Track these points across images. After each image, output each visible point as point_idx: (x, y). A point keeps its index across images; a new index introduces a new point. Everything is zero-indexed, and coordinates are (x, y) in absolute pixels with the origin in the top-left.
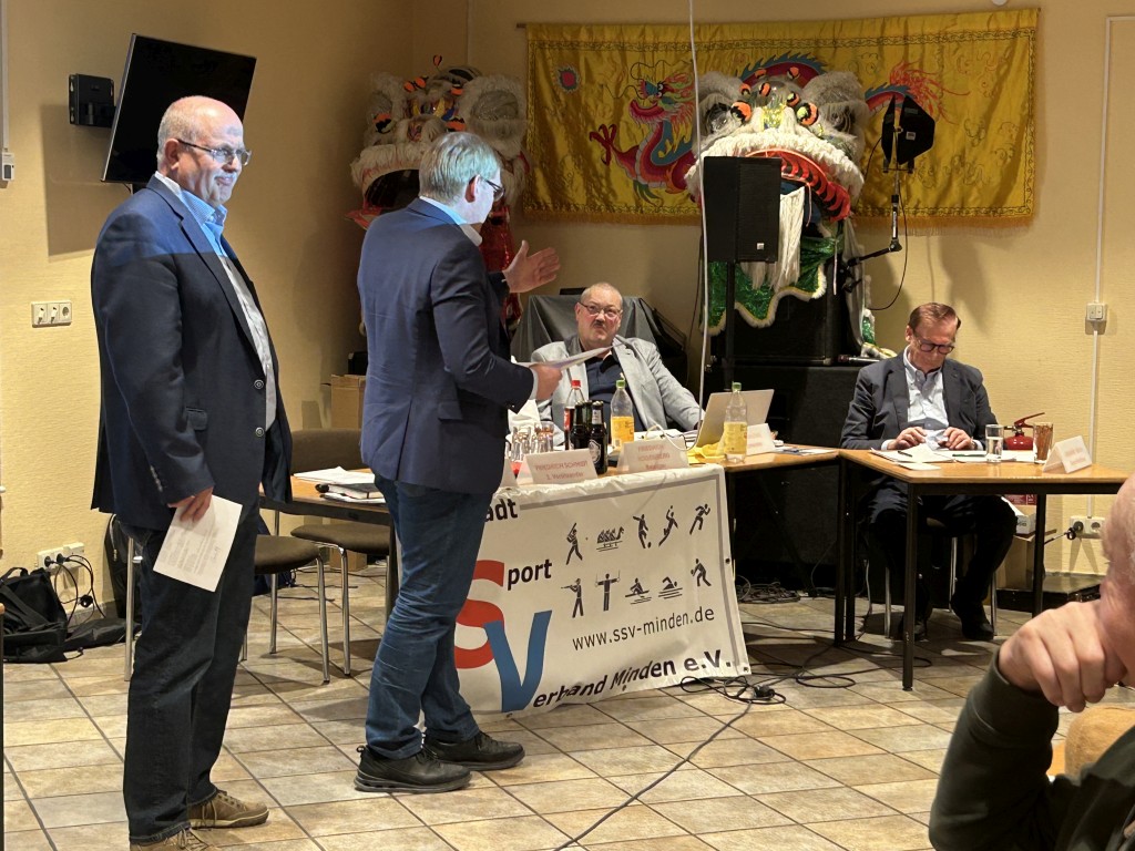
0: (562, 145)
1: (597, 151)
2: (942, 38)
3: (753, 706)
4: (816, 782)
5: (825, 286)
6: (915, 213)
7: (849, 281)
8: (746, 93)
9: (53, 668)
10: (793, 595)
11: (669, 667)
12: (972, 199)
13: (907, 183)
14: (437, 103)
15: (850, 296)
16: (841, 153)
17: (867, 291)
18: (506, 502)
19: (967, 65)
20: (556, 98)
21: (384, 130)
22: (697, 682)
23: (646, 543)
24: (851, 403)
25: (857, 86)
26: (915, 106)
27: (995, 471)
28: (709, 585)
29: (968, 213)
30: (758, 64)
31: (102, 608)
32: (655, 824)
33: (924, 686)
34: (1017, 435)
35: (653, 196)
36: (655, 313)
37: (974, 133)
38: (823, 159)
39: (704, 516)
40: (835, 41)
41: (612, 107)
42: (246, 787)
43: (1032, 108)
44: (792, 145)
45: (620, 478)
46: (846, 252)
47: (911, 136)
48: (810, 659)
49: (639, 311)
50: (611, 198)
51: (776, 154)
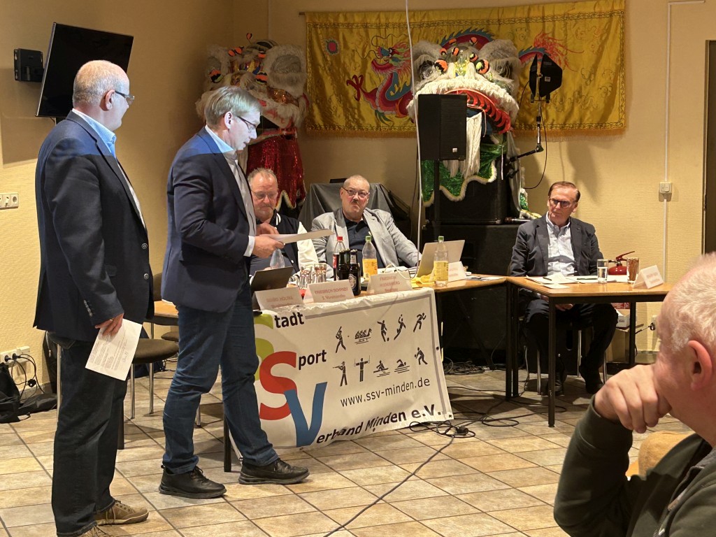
0: (329, 89)
1: (352, 91)
2: (566, 17)
3: (455, 439)
4: (494, 485)
5: (496, 174)
6: (551, 128)
7: (511, 171)
8: (444, 54)
9: (11, 426)
10: (480, 369)
11: (402, 416)
12: (586, 118)
13: (546, 108)
14: (249, 63)
15: (512, 181)
16: (504, 90)
17: (523, 177)
18: (297, 315)
19: (581, 34)
20: (325, 59)
21: (216, 81)
22: (419, 425)
23: (386, 337)
24: (514, 248)
25: (513, 48)
26: (549, 60)
27: (604, 289)
28: (426, 363)
29: (584, 127)
30: (451, 36)
31: (42, 388)
32: (393, 515)
33: (562, 424)
34: (618, 265)
35: (388, 120)
36: (390, 194)
37: (587, 77)
38: (493, 95)
39: (422, 320)
40: (499, 20)
41: (360, 63)
42: (134, 499)
43: (622, 60)
44: (473, 86)
45: (369, 298)
46: (509, 153)
47: (547, 79)
48: (491, 408)
49: (379, 191)
50: (361, 122)
51: (464, 92)
